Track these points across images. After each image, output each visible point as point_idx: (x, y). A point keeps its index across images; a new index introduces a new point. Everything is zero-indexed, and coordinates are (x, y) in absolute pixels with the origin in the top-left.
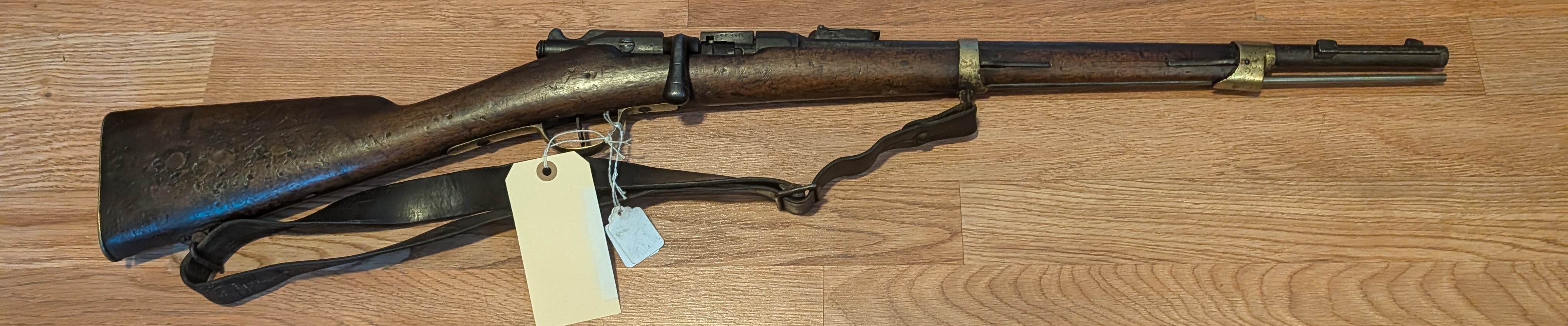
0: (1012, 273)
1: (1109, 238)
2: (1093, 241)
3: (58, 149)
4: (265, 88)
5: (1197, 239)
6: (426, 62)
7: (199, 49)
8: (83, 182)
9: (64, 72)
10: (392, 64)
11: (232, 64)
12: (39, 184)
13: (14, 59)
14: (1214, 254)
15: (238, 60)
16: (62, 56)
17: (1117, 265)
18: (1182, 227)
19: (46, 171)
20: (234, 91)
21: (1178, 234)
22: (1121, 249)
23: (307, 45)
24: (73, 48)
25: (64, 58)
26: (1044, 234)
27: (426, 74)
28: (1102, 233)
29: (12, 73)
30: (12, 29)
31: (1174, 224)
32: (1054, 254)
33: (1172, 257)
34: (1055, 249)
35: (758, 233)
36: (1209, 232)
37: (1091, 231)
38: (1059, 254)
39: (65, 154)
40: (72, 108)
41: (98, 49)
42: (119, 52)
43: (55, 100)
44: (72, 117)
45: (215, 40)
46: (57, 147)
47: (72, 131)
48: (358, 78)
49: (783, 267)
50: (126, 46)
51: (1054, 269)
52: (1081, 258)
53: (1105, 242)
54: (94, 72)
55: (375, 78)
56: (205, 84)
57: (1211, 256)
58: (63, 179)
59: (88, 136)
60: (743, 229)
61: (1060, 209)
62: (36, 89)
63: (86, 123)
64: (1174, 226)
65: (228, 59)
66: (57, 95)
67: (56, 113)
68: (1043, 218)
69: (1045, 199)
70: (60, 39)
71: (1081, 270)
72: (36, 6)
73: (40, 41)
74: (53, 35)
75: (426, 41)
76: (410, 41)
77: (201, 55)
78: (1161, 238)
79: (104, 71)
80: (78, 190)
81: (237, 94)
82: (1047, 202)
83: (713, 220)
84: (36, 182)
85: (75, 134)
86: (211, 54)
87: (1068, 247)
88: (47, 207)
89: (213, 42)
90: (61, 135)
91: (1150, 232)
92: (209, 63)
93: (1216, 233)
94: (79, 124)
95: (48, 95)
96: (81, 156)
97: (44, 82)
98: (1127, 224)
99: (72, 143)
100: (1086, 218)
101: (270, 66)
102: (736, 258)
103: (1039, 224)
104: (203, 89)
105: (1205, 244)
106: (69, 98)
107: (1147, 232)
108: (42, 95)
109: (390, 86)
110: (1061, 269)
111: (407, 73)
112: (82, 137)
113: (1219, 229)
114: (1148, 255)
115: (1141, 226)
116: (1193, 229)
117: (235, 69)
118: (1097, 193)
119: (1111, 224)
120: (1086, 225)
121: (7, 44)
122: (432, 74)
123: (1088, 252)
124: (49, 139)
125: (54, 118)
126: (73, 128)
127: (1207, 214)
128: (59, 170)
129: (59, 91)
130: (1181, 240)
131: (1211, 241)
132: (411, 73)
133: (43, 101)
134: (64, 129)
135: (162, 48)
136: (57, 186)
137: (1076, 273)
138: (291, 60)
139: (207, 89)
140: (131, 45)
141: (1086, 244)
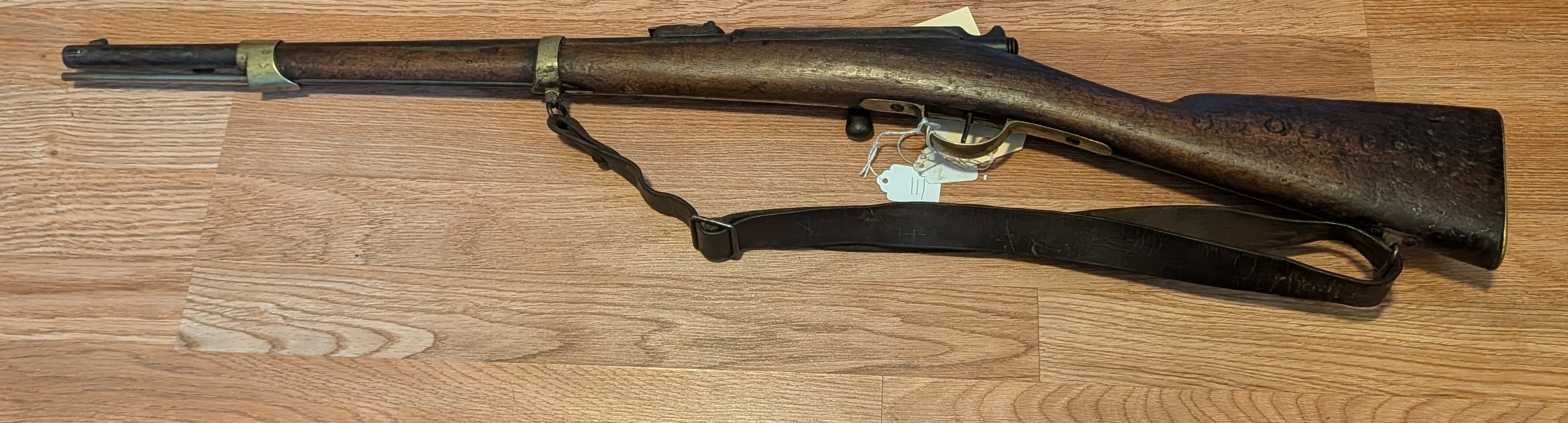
0: (1093, 394)
1: (1203, 360)
2: (1186, 362)
3: (63, 212)
4: (284, 154)
5: (1303, 365)
6: (459, 132)
7: (215, 110)
8: (88, 248)
9: (72, 128)
10: (420, 134)
11: (248, 127)
12: (41, 249)
13: (19, 113)
14: (1320, 383)
15: (256, 123)
16: (70, 111)
17: (1211, 390)
18: (1286, 350)
19: (49, 236)
20: (250, 157)
21: (1282, 359)
22: (1217, 372)
23: (329, 109)
24: (82, 103)
25: (72, 114)
26: (1129, 352)
27: (459, 146)
28: (1196, 353)
29: (17, 128)
30: (19, 80)
31: (1277, 347)
32: (1140, 374)
33: (1274, 384)
34: (1142, 369)
35: (811, 336)
36: (1316, 358)
37: (1182, 351)
38: (1145, 375)
39: (70, 218)
40: (79, 168)
41: (108, 105)
42: (131, 110)
43: (61, 159)
44: (79, 178)
45: (232, 100)
46: (61, 209)
47: (79, 193)
48: (383, 148)
49: (838, 375)
50: (138, 103)
51: (1141, 391)
52: (1172, 381)
53: (1198, 364)
54: (105, 131)
55: (402, 148)
56: (220, 148)
57: (1318, 384)
58: (67, 244)
59: (95, 199)
60: (795, 330)
61: (1150, 324)
62: (41, 146)
63: (93, 184)
64: (1276, 349)
65: (245, 121)
66: (63, 154)
67: (62, 173)
68: (1129, 334)
69: (1132, 313)
70: (68, 93)
71: (1170, 394)
72: (44, 56)
73: (46, 94)
74: (61, 88)
75: (460, 110)
76: (442, 109)
77: (217, 116)
78: (1262, 362)
79: (114, 130)
80: (81, 257)
81: (253, 160)
82: (1137, 317)
83: (762, 319)
84: (39, 247)
85: (81, 196)
86: (227, 116)
87: (1157, 367)
88: (49, 274)
89: (230, 103)
90: (67, 197)
91: (1250, 354)
92: (225, 126)
93: (1324, 359)
94: (86, 186)
95: (54, 153)
96: (86, 221)
97: (50, 139)
98: (1224, 344)
99: (78, 206)
100: (1178, 335)
101: (289, 131)
102: (787, 362)
103: (1126, 340)
104: (218, 153)
105: (1311, 371)
106: (75, 157)
107: (1246, 354)
108: (47, 153)
109: (418, 157)
110: (1148, 391)
111: (439, 145)
112: (88, 200)
113: (1327, 354)
114: (1247, 381)
115: (1240, 348)
116: (1298, 353)
117: (253, 133)
118: (1192, 308)
119: (1206, 344)
120: (1178, 343)
121: (13, 97)
122: (464, 147)
123: (1179, 375)
124: (53, 201)
125: (59, 178)
126: (79, 189)
127: (1314, 337)
128: (62, 235)
129: (65, 149)
130: (1283, 366)
131: (1319, 368)
132: (441, 145)
133: (48, 160)
134: (70, 190)
135: (178, 106)
136: (60, 253)
137: (1164, 397)
138: (312, 126)
139: (222, 154)
140: (144, 103)
141: (1177, 364)
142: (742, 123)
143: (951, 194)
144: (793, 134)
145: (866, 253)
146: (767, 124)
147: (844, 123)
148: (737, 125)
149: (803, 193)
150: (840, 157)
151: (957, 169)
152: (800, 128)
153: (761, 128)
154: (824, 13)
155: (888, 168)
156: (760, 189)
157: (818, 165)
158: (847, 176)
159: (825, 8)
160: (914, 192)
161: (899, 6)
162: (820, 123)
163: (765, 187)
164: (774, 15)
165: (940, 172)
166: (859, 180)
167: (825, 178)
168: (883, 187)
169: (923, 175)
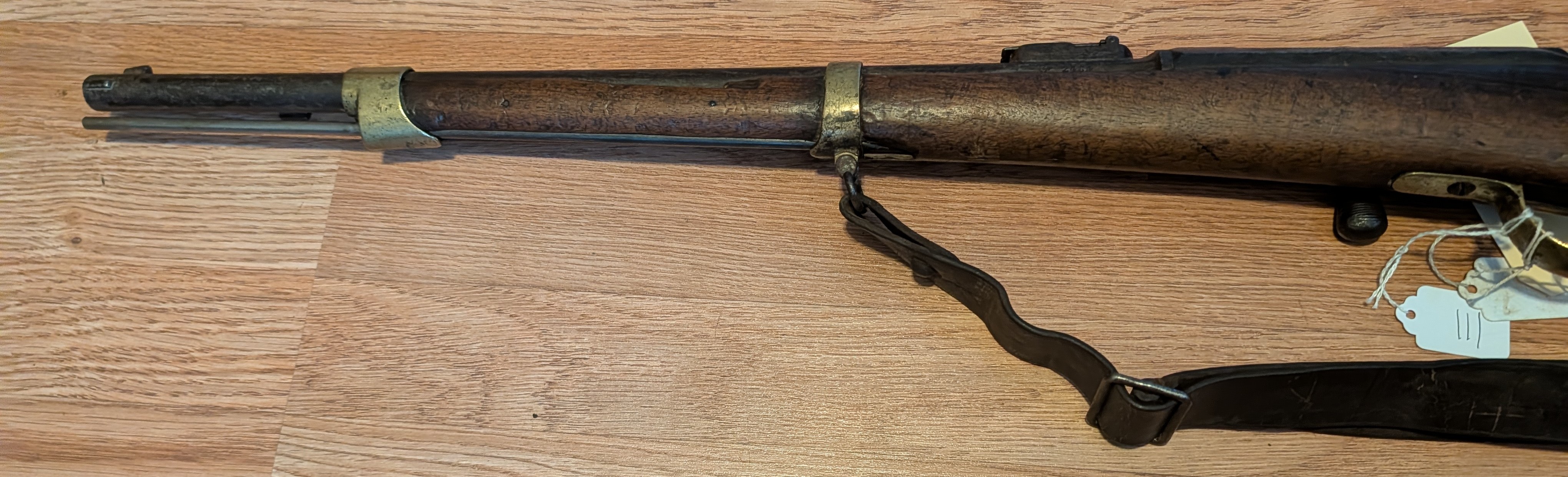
3: (87, 332)
4: (418, 249)
6: (687, 221)
7: (313, 177)
8: (124, 391)
9: (103, 203)
11: (363, 204)
12: (55, 391)
13: (27, 178)
15: (374, 199)
16: (99, 177)
19: (67, 369)
20: (366, 252)
23: (486, 179)
24: (118, 164)
25: (103, 181)
27: (688, 242)
29: (24, 201)
30: (27, 129)
39: (98, 342)
40: (112, 265)
41: (155, 169)
42: (188, 176)
43: (86, 250)
44: (111, 280)
45: (338, 163)
46: (86, 328)
47: (111, 303)
48: (571, 243)
50: (198, 165)
54: (149, 207)
55: (601, 244)
56: (321, 237)
58: (93, 384)
59: (135, 313)
62: (58, 229)
63: (132, 291)
65: (357, 196)
66: (89, 242)
67: (88, 272)
70: (97, 148)
72: (64, 93)
73: (68, 150)
74: (88, 142)
75: (688, 184)
76: (659, 182)
77: (315, 187)
79: (164, 206)
80: (115, 404)
81: (371, 257)
84: (51, 386)
85: (115, 309)
86: (331, 187)
88: (66, 430)
89: (335, 167)
90: (94, 309)
92: (329, 201)
94: (121, 293)
95: (76, 241)
96: (122, 348)
97: (71, 219)
99: (110, 324)
101: (425, 212)
104: (318, 246)
106: (108, 248)
108: (67, 240)
109: (626, 259)
111: (656, 239)
112: (125, 316)
117: (369, 214)
121: (18, 154)
122: (697, 243)
124: (73, 315)
125: (83, 280)
126: (112, 298)
128: (87, 368)
129: (93, 235)
132: (662, 239)
133: (67, 251)
134: (99, 299)
135: (255, 171)
136: (83, 397)
138: (460, 204)
139: (323, 246)
140: (207, 165)
142: (1149, 211)
143: (1529, 340)
144: (1238, 230)
145: (1386, 441)
146: (1192, 212)
147: (1327, 214)
148: (1142, 214)
149: (1264, 331)
150: (1324, 272)
151: (1537, 297)
152: (1251, 221)
153: (1182, 219)
154: (1273, 30)
155: (1414, 292)
156: (1187, 322)
157: (1288, 285)
158: (1340, 305)
159: (1274, 21)
160: (1463, 335)
161: (1401, 20)
162: (1284, 212)
163: (1198, 319)
164: (1188, 33)
165: (1507, 299)
166: (1362, 311)
167: (1301, 307)
168: (1410, 325)
169: (1476, 305)
